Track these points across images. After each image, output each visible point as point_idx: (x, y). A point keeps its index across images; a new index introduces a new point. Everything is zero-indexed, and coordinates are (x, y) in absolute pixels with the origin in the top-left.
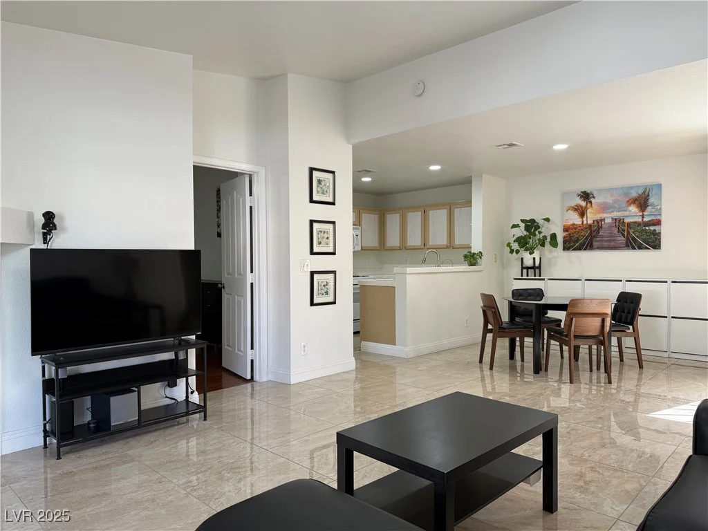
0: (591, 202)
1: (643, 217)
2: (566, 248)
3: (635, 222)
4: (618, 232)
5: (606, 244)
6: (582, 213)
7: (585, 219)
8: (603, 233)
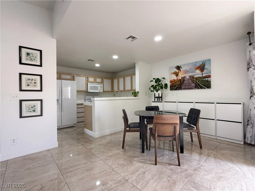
0: (180, 70)
1: (202, 74)
2: (171, 89)
3: (199, 77)
4: (192, 82)
5: (187, 87)
6: (177, 75)
7: (178, 77)
8: (185, 82)
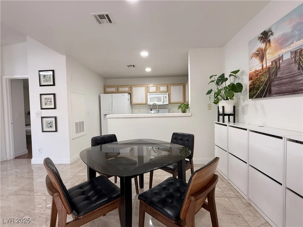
0: (269, 41)
2: (251, 97)
6: (262, 56)
7: (264, 62)
8: (282, 74)
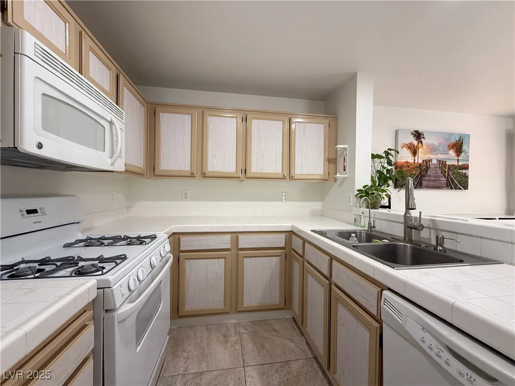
1: (458, 161)
2: (396, 187)
3: (453, 165)
4: (441, 173)
5: (432, 184)
6: (415, 153)
7: (416, 158)
8: (431, 173)
